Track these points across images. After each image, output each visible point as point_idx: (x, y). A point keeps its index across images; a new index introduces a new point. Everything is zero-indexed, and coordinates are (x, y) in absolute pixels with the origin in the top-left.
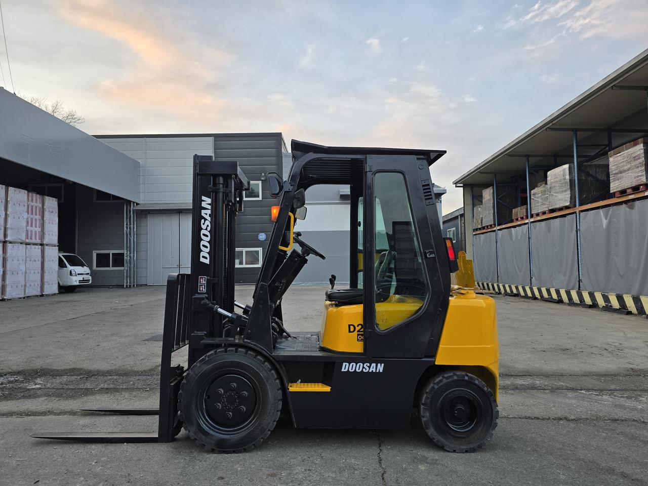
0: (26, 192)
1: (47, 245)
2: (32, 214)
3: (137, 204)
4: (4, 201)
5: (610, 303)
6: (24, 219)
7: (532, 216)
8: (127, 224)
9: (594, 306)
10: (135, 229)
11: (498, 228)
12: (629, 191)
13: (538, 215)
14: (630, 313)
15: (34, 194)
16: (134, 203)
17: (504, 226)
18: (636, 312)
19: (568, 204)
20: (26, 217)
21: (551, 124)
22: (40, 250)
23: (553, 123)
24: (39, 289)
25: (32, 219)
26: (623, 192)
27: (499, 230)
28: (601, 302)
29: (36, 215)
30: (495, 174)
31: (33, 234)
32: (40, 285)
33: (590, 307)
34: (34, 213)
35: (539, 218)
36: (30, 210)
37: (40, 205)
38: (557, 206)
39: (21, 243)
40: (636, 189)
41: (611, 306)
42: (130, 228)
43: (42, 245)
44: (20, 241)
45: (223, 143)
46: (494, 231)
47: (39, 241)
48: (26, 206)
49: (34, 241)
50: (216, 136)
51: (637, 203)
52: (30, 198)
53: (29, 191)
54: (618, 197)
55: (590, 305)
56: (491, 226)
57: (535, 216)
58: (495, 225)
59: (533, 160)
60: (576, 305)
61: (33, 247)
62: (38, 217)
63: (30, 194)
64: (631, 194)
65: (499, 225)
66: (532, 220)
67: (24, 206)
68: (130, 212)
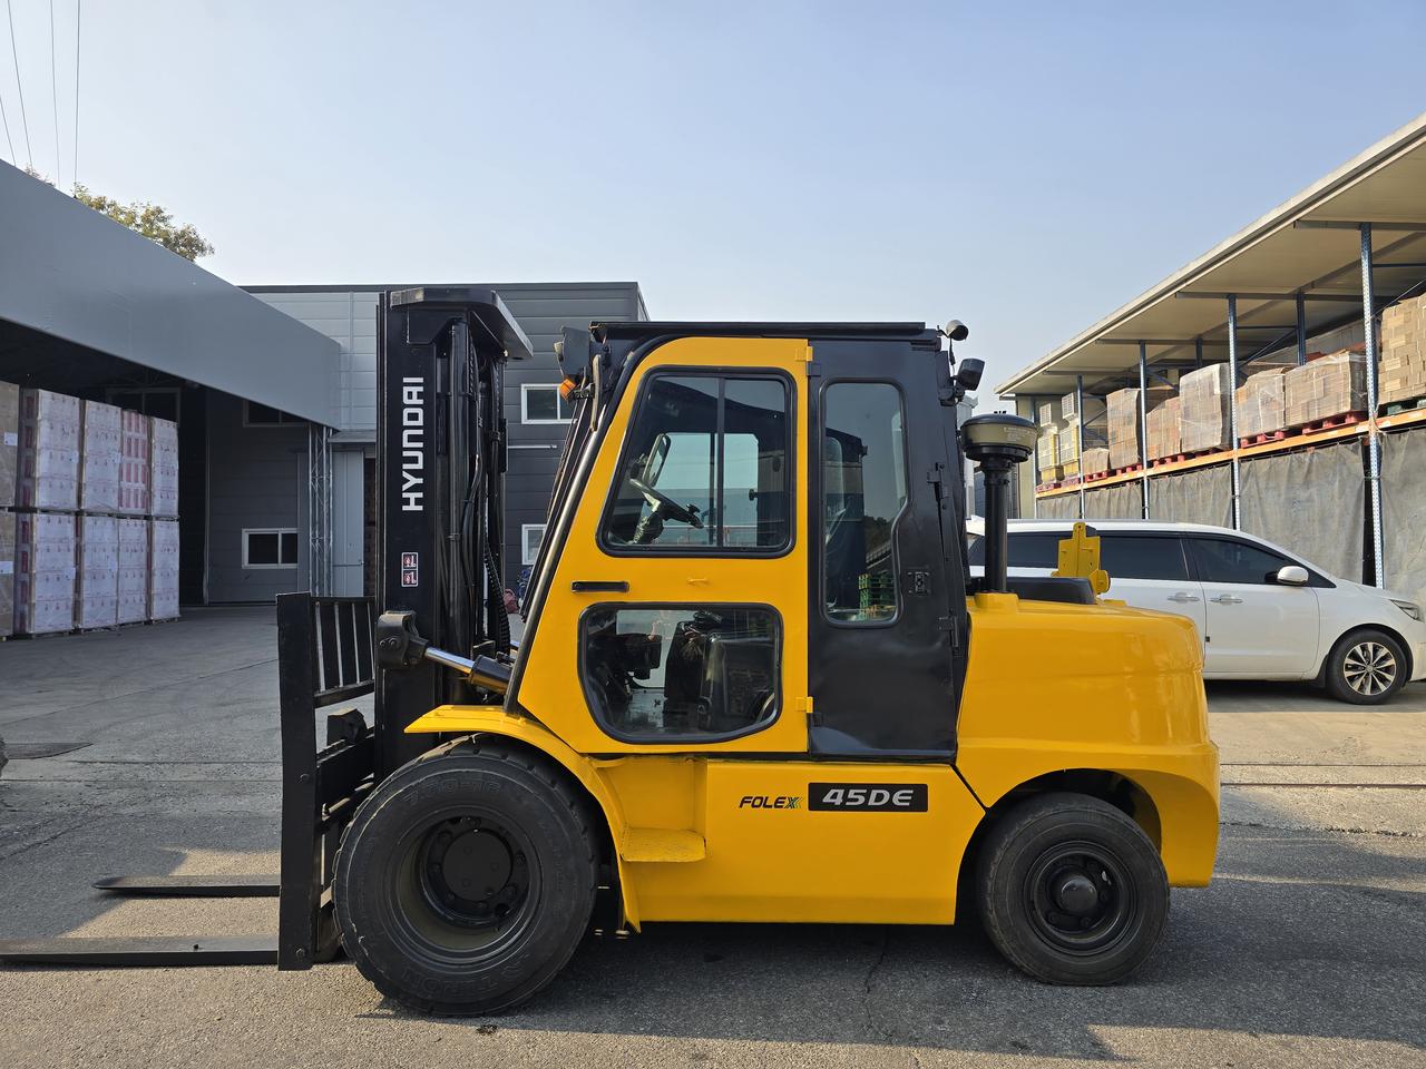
0: (119, 409)
1: (157, 518)
2: (129, 455)
3: (335, 431)
4: (77, 429)
6: (115, 464)
8: (314, 474)
10: (331, 485)
11: (1086, 486)
12: (1327, 423)
13: (1162, 462)
15: (133, 415)
16: (328, 428)
17: (1096, 483)
20: (118, 461)
21: (1184, 285)
22: (144, 530)
23: (1190, 282)
24: (143, 610)
25: (129, 465)
27: (1085, 489)
29: (137, 456)
30: (1079, 375)
31: (132, 495)
32: (144, 601)
34: (133, 453)
35: (1165, 469)
36: (127, 447)
37: (145, 437)
38: (1199, 446)
39: (110, 515)
42: (321, 481)
43: (148, 518)
44: (108, 510)
46: (1078, 493)
47: (141, 511)
48: (119, 439)
49: (132, 510)
52: (126, 422)
53: (123, 409)
57: (1155, 464)
61: (132, 522)
62: (141, 461)
63: (126, 413)
64: (1330, 430)
66: (1151, 472)
67: (115, 438)
68: (320, 448)
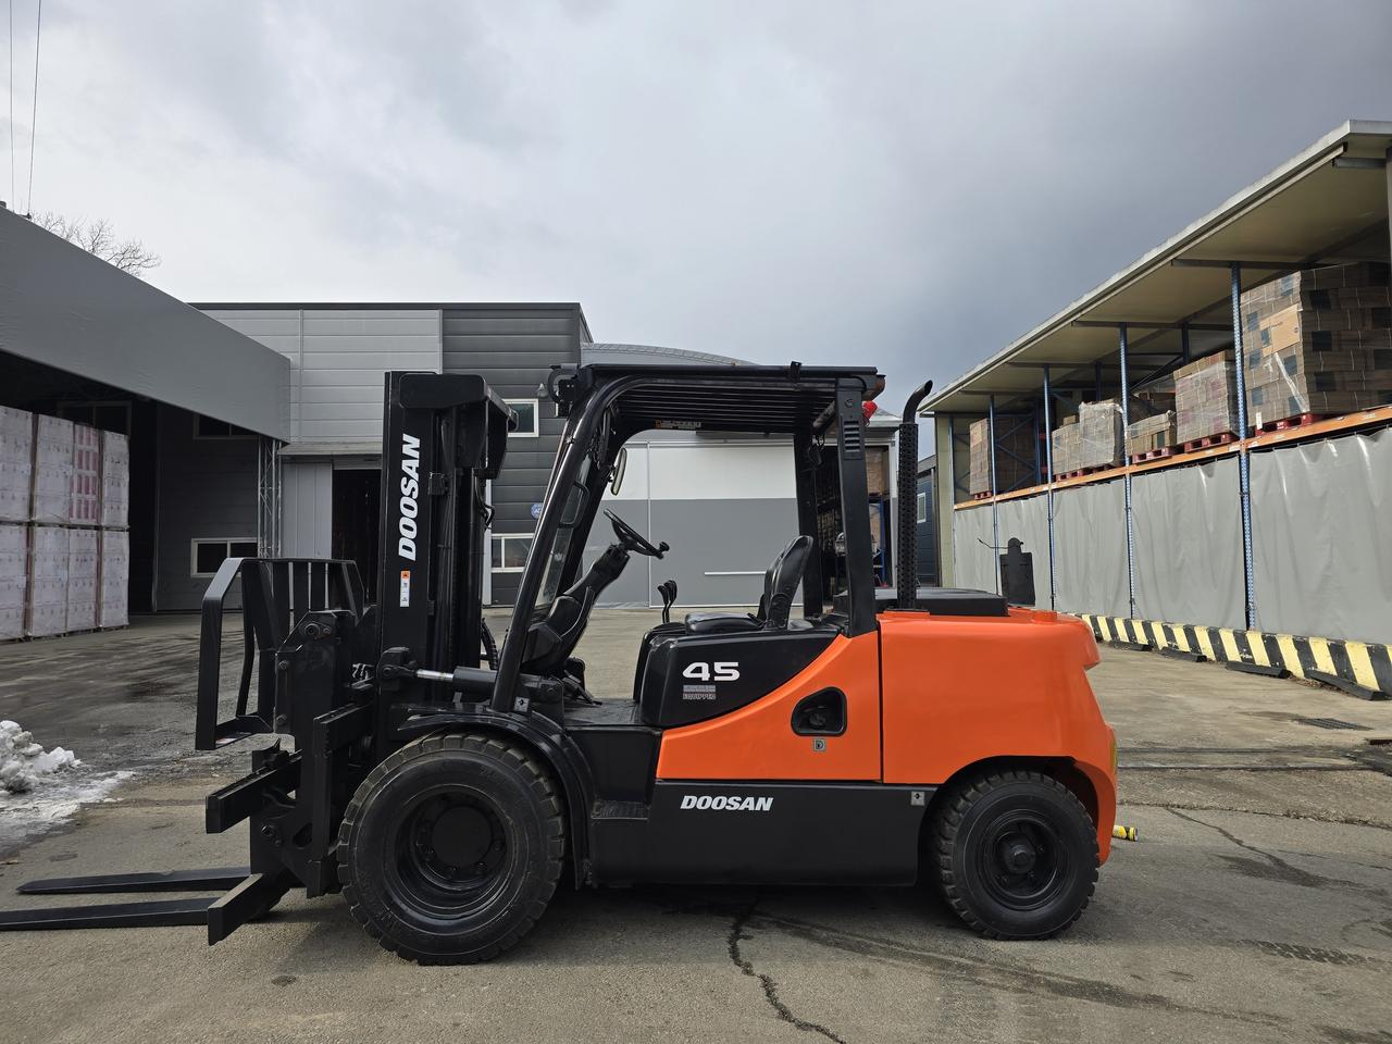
0: (71, 424)
1: (108, 529)
2: (81, 467)
3: (285, 444)
4: (29, 441)
5: (1175, 641)
6: (66, 477)
7: (1054, 479)
8: (263, 485)
9: (1150, 647)
10: (280, 496)
11: (998, 498)
12: (1206, 443)
13: (1064, 477)
14: (1202, 659)
15: (85, 428)
16: (277, 441)
17: (1007, 496)
18: (1214, 659)
19: (1110, 460)
20: (69, 473)
21: (1079, 315)
22: (94, 539)
23: (1084, 312)
24: (92, 618)
25: (80, 477)
26: (1197, 444)
27: (997, 502)
28: (1161, 641)
29: (88, 469)
30: (992, 395)
31: (83, 506)
32: (93, 609)
33: (1146, 648)
34: (84, 465)
35: (1065, 483)
36: (79, 459)
37: (97, 450)
38: (1094, 464)
39: (61, 526)
40: (1216, 440)
41: (1177, 647)
42: (270, 492)
43: (98, 528)
44: (61, 523)
45: (464, 323)
46: (990, 504)
47: (93, 522)
48: (71, 452)
49: (84, 522)
50: (449, 310)
51: (1218, 464)
52: (77, 436)
53: (75, 423)
54: (1189, 453)
55: (1145, 645)
56: (985, 494)
57: (1059, 478)
58: (992, 492)
59: (1056, 374)
60: (1121, 645)
61: (82, 532)
62: (92, 473)
63: (77, 427)
64: (1209, 448)
65: (999, 493)
66: (1054, 486)
67: (67, 451)
68: (270, 460)
